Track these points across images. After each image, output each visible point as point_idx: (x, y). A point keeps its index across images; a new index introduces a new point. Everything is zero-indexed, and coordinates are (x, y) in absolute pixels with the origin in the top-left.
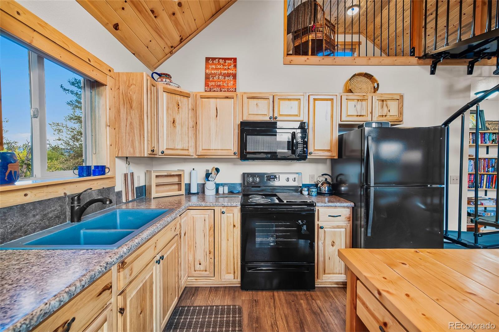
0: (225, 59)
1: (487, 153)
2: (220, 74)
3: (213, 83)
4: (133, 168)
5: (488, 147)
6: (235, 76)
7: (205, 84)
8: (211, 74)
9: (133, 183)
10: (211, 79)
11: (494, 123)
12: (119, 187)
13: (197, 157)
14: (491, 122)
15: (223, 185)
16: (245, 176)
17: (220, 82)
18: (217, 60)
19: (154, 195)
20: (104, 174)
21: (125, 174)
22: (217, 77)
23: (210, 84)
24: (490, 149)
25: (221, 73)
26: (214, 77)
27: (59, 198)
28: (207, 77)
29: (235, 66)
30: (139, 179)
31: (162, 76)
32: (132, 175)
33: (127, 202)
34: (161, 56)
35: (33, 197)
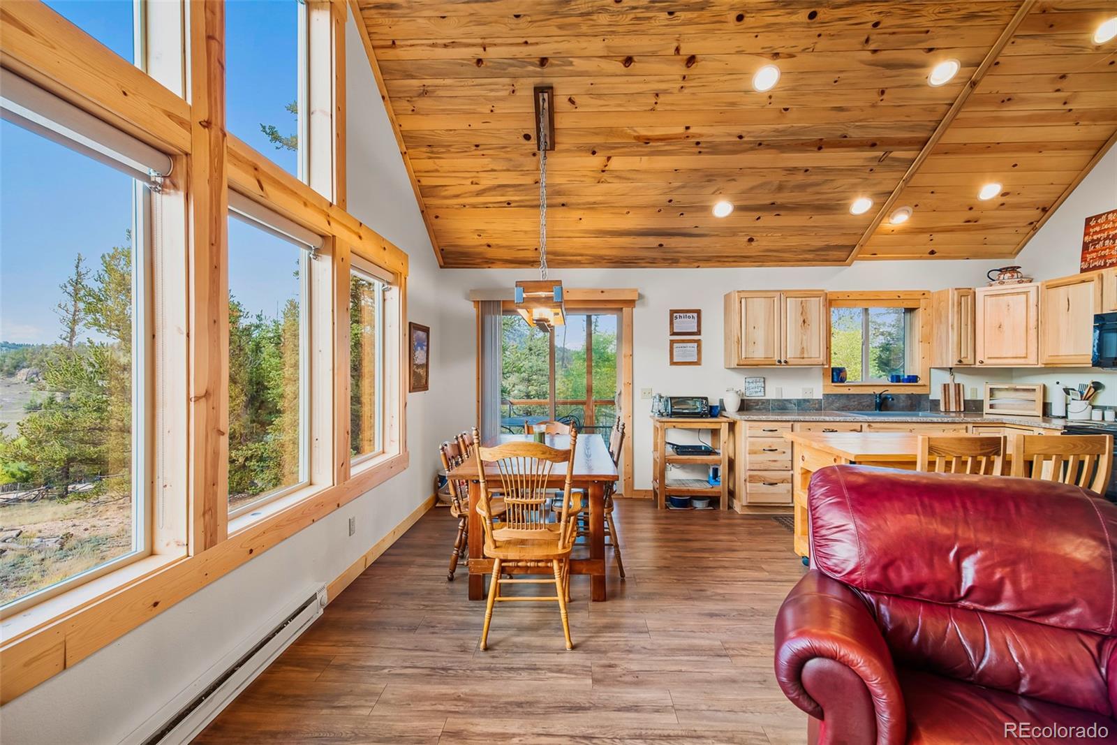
2: (1107, 238)
3: (1094, 255)
4: (960, 379)
7: (1082, 258)
8: (1093, 241)
9: (958, 393)
10: (1091, 249)
12: (936, 394)
13: (1043, 366)
15: (1103, 408)
17: (1105, 250)
18: (1104, 217)
19: (986, 409)
20: (917, 382)
21: (945, 385)
22: (1101, 243)
23: (1090, 256)
25: (1108, 236)
26: (1096, 244)
27: (870, 395)
28: (1085, 247)
30: (975, 391)
31: (1003, 271)
32: (958, 386)
33: (947, 411)
34: (1018, 239)
35: (853, 391)
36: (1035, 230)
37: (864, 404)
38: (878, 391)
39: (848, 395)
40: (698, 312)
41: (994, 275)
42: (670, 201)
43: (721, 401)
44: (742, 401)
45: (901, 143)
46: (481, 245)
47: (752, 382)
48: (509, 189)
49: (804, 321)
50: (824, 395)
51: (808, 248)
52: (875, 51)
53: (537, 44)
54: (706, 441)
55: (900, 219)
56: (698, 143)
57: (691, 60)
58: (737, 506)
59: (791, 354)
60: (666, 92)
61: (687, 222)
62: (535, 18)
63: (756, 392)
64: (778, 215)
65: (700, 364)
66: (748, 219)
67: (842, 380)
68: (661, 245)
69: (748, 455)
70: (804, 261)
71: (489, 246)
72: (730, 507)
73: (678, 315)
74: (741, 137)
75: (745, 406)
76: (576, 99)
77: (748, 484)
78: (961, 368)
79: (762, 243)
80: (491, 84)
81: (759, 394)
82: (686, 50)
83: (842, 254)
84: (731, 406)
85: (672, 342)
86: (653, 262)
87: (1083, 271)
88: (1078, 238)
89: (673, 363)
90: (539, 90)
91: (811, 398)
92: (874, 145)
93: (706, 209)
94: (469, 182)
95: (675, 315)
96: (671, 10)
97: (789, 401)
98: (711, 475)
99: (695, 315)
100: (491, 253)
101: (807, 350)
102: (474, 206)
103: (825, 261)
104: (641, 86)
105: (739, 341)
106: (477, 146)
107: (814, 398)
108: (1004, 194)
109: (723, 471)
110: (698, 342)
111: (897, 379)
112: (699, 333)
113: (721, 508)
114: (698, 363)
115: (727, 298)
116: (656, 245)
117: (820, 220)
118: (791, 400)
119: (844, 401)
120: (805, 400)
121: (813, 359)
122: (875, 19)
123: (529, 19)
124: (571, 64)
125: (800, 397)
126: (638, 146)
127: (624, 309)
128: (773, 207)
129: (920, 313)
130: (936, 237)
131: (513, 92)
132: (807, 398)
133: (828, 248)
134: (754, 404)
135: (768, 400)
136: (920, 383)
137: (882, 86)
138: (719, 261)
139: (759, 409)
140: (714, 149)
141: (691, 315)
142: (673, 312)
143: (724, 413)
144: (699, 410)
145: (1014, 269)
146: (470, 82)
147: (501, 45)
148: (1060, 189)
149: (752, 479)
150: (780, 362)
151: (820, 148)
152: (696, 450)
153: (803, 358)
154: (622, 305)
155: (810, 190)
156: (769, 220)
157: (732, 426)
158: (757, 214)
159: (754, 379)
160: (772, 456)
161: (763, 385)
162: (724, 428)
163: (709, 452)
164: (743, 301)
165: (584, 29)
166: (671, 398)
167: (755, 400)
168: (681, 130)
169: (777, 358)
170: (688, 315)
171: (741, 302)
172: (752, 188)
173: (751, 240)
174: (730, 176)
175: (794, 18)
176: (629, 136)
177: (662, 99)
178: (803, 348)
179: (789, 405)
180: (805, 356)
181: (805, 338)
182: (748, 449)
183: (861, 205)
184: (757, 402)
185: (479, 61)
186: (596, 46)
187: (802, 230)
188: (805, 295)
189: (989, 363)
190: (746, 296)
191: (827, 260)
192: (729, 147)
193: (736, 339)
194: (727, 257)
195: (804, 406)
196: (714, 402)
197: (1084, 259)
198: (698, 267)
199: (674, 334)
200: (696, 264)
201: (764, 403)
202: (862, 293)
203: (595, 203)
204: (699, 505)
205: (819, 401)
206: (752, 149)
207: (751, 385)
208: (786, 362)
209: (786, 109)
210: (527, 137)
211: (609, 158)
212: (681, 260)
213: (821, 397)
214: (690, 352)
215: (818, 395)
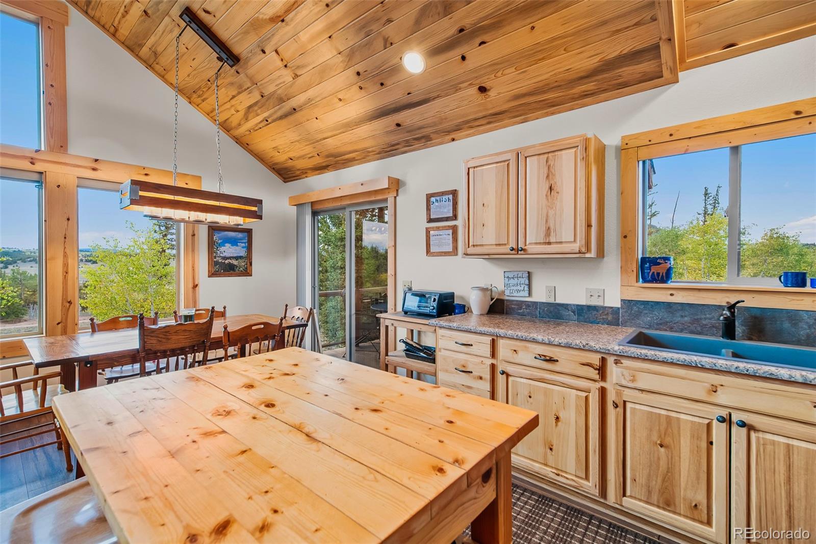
35: (686, 298)
37: (704, 322)
39: (669, 305)
40: (454, 193)
42: (359, 73)
44: (493, 300)
46: (287, 160)
47: (513, 278)
49: (551, 188)
50: (623, 300)
51: (574, 76)
59: (532, 237)
61: (395, 91)
63: (518, 291)
64: (483, 43)
65: (454, 255)
66: (453, 64)
68: (398, 125)
70: (586, 96)
71: (291, 159)
73: (434, 198)
75: (505, 309)
76: (207, 8)
79: (500, 89)
81: (522, 294)
85: (428, 231)
89: (428, 254)
91: (601, 304)
93: (397, 69)
94: (233, 111)
95: (431, 199)
97: (565, 306)
99: (451, 197)
100: (297, 165)
101: (555, 230)
102: (254, 130)
103: (623, 86)
105: (466, 225)
106: (209, 81)
107: (606, 305)
110: (454, 228)
112: (454, 217)
114: (453, 253)
116: (393, 126)
118: (567, 305)
119: (660, 314)
120: (589, 307)
121: (564, 245)
125: (583, 302)
126: (280, 28)
127: (389, 199)
128: (466, 35)
132: (593, 304)
133: (608, 66)
134: (516, 307)
135: (535, 303)
138: (472, 127)
139: (523, 315)
141: (447, 197)
142: (429, 196)
146: (158, 32)
153: (549, 243)
154: (386, 195)
156: (478, 54)
158: (458, 52)
159: (516, 274)
160: (465, 379)
161: (527, 282)
164: (472, 171)
167: (517, 301)
170: (444, 198)
171: (468, 174)
172: (418, 20)
173: (483, 89)
178: (549, 228)
179: (565, 313)
180: (552, 240)
181: (551, 213)
182: (439, 364)
184: (520, 304)
185: (146, 13)
188: (553, 148)
190: (473, 164)
191: (625, 85)
194: (476, 119)
195: (587, 315)
198: (453, 140)
199: (430, 220)
200: (452, 137)
201: (529, 306)
205: (615, 311)
207: (512, 281)
208: (524, 250)
210: (220, 59)
211: (277, 51)
212: (432, 136)
213: (617, 304)
214: (443, 240)
215: (613, 300)
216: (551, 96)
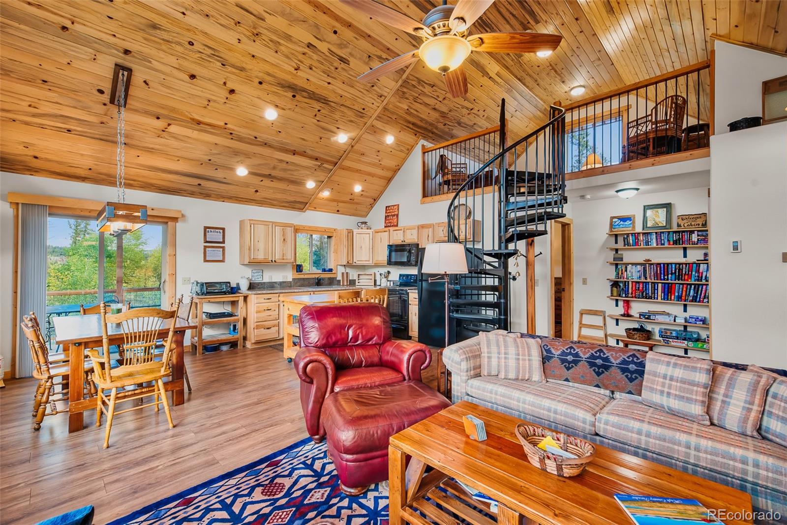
0: (393, 206)
1: (685, 256)
2: (391, 215)
4: (348, 270)
5: (685, 249)
6: (397, 215)
8: (388, 215)
9: (347, 277)
10: (387, 219)
11: (693, 217)
12: (339, 278)
13: (374, 264)
14: (687, 217)
15: (390, 281)
16: (401, 275)
17: (391, 220)
18: (390, 207)
19: (357, 284)
21: (342, 273)
22: (390, 217)
23: (387, 221)
24: (688, 252)
26: (388, 217)
27: (313, 278)
28: (386, 217)
29: (398, 209)
30: (353, 275)
31: (363, 223)
32: (347, 273)
33: (343, 285)
34: (367, 210)
35: (306, 277)
36: (372, 207)
37: (311, 283)
38: (317, 276)
39: (304, 279)
40: (223, 229)
41: (359, 224)
42: (210, 160)
43: (238, 284)
44: (250, 283)
45: (327, 161)
46: (27, 155)
48: (73, 121)
49: (284, 240)
50: (293, 279)
51: (285, 200)
52: (318, 121)
53: (124, 40)
54: (228, 309)
55: (326, 194)
56: (231, 134)
57: (232, 91)
58: (249, 345)
59: (278, 257)
60: (215, 101)
61: (219, 174)
62: (124, 25)
64: (272, 181)
65: (224, 262)
66: (256, 180)
67: (301, 271)
68: (199, 185)
69: (255, 314)
70: (284, 206)
71: (36, 157)
72: (244, 347)
73: (209, 230)
74: (256, 138)
75: (252, 287)
76: (150, 83)
77: (255, 330)
78: (349, 265)
79: (262, 194)
80: (73, 46)
81: (259, 279)
82: (230, 85)
83: (301, 206)
84: (244, 287)
85: (205, 247)
86: (192, 194)
87: (385, 227)
88: (383, 215)
89: (205, 261)
90: (119, 67)
91: (286, 281)
92: (317, 159)
93: (232, 169)
94: (26, 104)
95: (207, 230)
96: (224, 63)
97: (275, 283)
98: (232, 329)
99: (221, 231)
100: (35, 163)
101: (285, 255)
102: (27, 123)
103: (294, 208)
104: (200, 93)
105: (250, 249)
106: (44, 81)
107: (288, 281)
108: (363, 191)
109: (240, 325)
110: (223, 248)
111: (324, 270)
112: (223, 242)
113: (239, 348)
114: (223, 261)
115: (242, 223)
116: (197, 184)
117: (292, 187)
118: (277, 282)
119: (302, 282)
120: (283, 282)
121: (287, 260)
122: (319, 108)
123: (120, 24)
124: (150, 62)
125: (281, 280)
126: (192, 124)
127: (169, 223)
128: (269, 176)
129: (333, 238)
130: (339, 204)
131: (94, 59)
132: (284, 281)
133: (295, 202)
135: (265, 283)
136: (333, 272)
137: (321, 136)
138: (237, 200)
139: (260, 288)
140: (240, 139)
141: (218, 230)
142: (206, 228)
143: (240, 291)
144: (225, 290)
145: (365, 223)
146: (50, 37)
147: (91, 27)
148: (379, 193)
149: (258, 327)
150: (272, 261)
151: (294, 154)
152: (222, 315)
153: (283, 259)
154: (168, 220)
155: (289, 172)
156: (267, 182)
157: (246, 298)
158: (261, 178)
159: (257, 271)
160: (268, 313)
161: (262, 274)
162: (241, 299)
163: (230, 315)
164: (252, 225)
165: (164, 47)
166: (206, 283)
167: (257, 282)
168: (222, 124)
169: (270, 259)
170: (216, 230)
172: (260, 165)
173: (257, 191)
174: (247, 155)
175: (286, 94)
176: (187, 117)
177: (211, 104)
178: (283, 254)
179: (276, 285)
180: (285, 258)
181: (284, 248)
182: (255, 310)
183: (311, 185)
184: (258, 284)
185: (64, 28)
186: (172, 60)
187: (284, 191)
188: (285, 226)
189: (359, 263)
190: (253, 223)
192: (248, 141)
193: (248, 248)
194: (242, 198)
195: (283, 285)
196: (234, 285)
197: (385, 222)
199: (206, 242)
200: (223, 200)
201: (262, 284)
202: (310, 227)
203: (152, 149)
204: (225, 348)
205: (290, 282)
206: (262, 145)
207: (256, 274)
208: (275, 261)
209: (280, 132)
210: (101, 92)
211: (169, 125)
212: (213, 196)
213: (291, 280)
214: (217, 254)
215: (290, 279)
216: (275, 202)
